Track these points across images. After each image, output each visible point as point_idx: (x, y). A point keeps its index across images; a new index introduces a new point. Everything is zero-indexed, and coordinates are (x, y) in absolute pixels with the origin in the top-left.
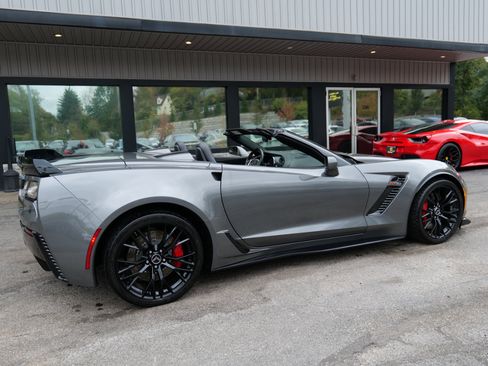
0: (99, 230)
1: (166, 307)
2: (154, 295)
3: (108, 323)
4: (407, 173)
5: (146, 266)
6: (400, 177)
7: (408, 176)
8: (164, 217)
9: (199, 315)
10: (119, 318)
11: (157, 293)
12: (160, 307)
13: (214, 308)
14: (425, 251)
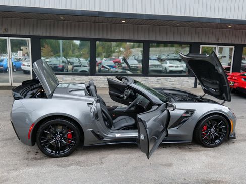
0: (33, 124)
1: (60, 159)
2: (56, 153)
3: (34, 162)
4: (195, 110)
5: (54, 140)
6: (191, 112)
7: (195, 112)
8: (62, 121)
9: (69, 165)
10: (39, 161)
11: (58, 152)
12: (57, 159)
13: (78, 164)
14: (200, 151)
